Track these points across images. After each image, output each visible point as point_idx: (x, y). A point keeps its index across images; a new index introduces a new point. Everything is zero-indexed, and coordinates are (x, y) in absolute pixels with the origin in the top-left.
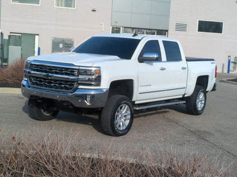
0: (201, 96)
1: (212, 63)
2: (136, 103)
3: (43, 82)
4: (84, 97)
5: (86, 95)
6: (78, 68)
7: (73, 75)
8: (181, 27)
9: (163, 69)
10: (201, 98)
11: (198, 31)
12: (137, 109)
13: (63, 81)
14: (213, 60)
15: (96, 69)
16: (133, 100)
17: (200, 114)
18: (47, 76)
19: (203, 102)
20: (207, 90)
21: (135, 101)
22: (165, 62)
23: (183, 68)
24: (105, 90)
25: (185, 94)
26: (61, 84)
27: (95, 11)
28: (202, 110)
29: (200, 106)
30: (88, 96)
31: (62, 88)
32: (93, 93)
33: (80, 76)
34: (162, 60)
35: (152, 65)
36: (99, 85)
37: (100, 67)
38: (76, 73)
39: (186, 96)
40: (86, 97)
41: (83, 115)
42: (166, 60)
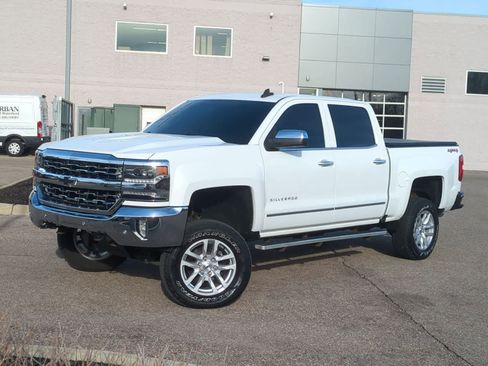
0: (427, 220)
1: (451, 151)
2: (262, 235)
3: (61, 193)
4: (134, 224)
5: (138, 220)
6: (121, 163)
7: (114, 178)
8: (434, 86)
9: (326, 164)
10: (425, 223)
11: (468, 92)
12: (264, 248)
13: (94, 191)
14: (454, 144)
15: (159, 164)
16: (254, 229)
17: (424, 257)
18: (66, 181)
19: (432, 231)
20: (441, 207)
21: (258, 233)
22: (332, 149)
23: (379, 162)
24: (179, 210)
25: (385, 216)
26: (91, 197)
27: (267, 60)
28: (429, 248)
29: (423, 239)
30: (140, 222)
31: (93, 206)
32: (154, 215)
33: (126, 180)
34: (327, 146)
35: (300, 155)
36: (165, 198)
37: (167, 161)
38: (119, 174)
39: (388, 220)
40: (138, 225)
41: (146, 262)
42: (335, 146)
